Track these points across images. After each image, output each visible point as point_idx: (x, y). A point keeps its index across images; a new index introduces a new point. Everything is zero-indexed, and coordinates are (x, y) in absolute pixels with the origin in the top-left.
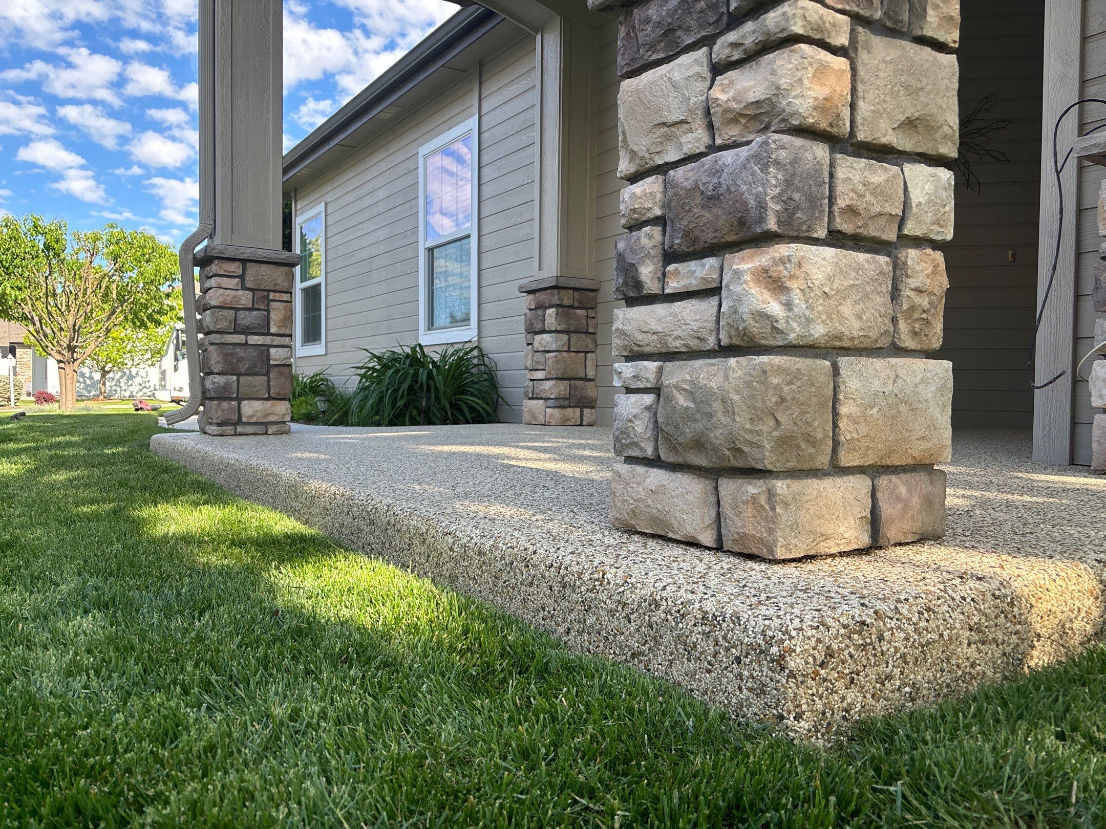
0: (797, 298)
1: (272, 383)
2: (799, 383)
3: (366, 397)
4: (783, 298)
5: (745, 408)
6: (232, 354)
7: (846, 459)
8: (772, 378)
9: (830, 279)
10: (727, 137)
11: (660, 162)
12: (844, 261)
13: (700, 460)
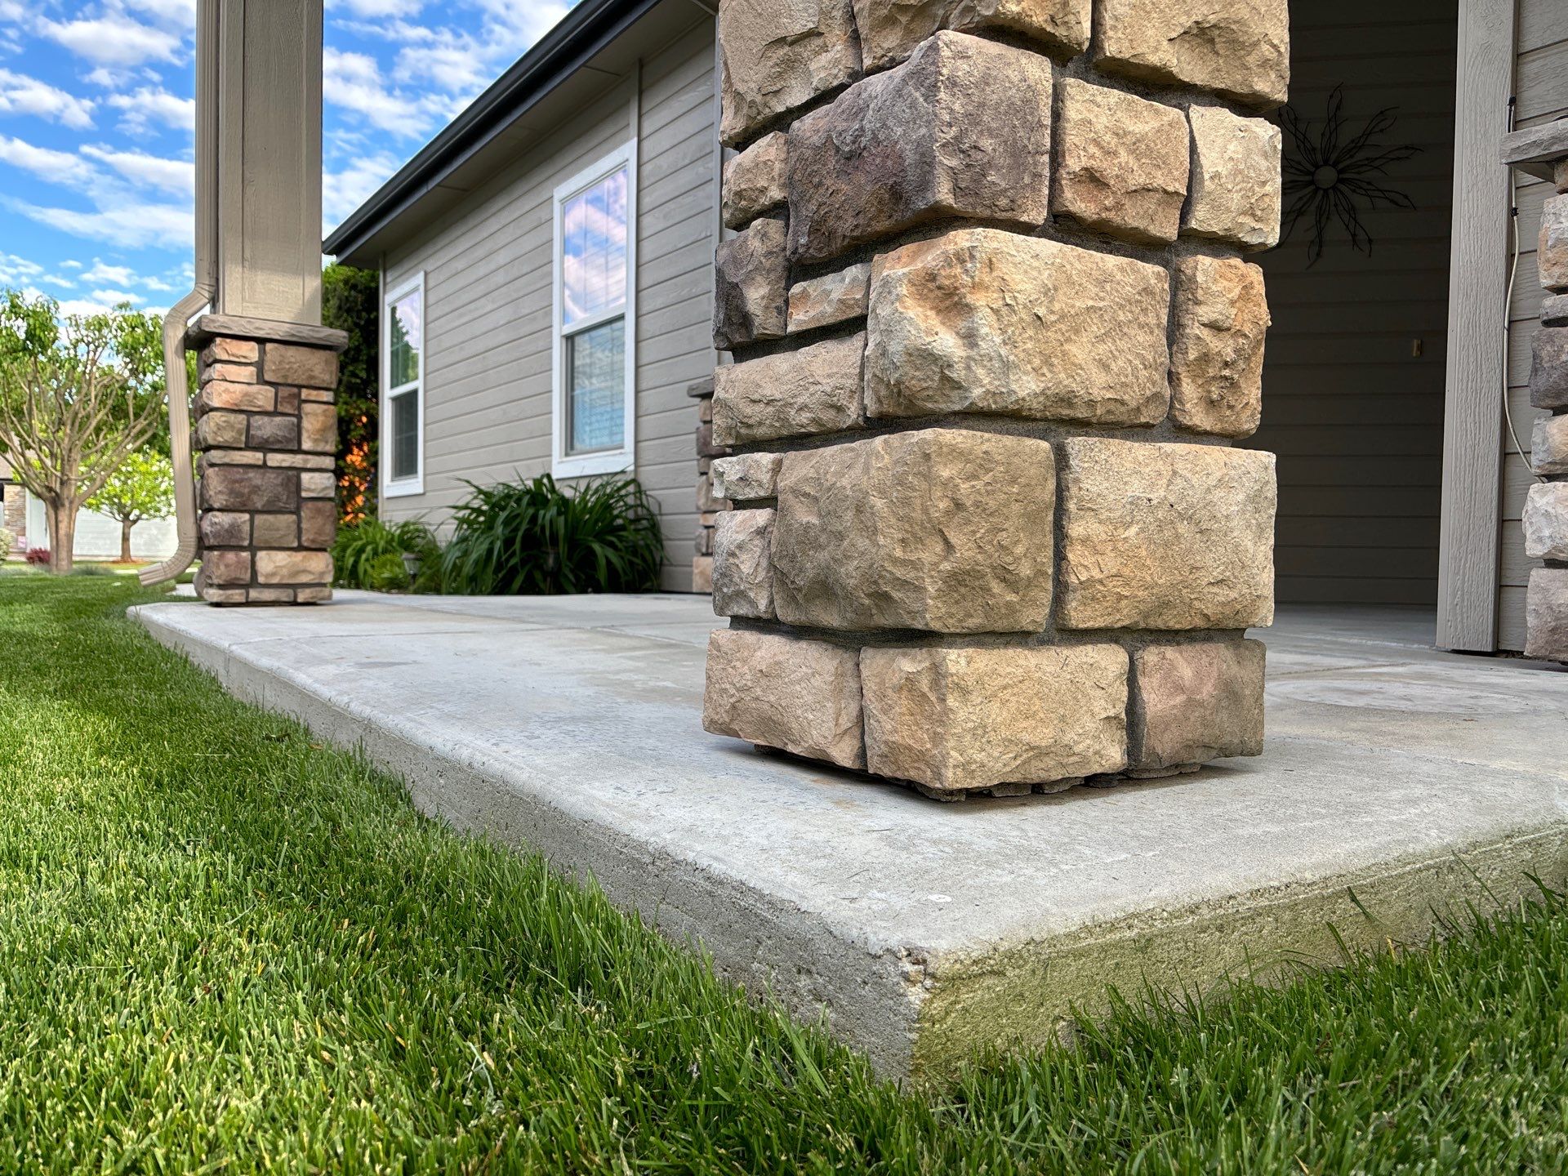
0: (986, 325)
1: (304, 525)
2: (987, 478)
3: (466, 553)
4: (962, 324)
5: (893, 521)
6: (240, 481)
7: (1079, 615)
8: (941, 467)
9: (1049, 292)
10: (880, 52)
11: (780, 109)
12: (1077, 265)
13: (831, 618)
